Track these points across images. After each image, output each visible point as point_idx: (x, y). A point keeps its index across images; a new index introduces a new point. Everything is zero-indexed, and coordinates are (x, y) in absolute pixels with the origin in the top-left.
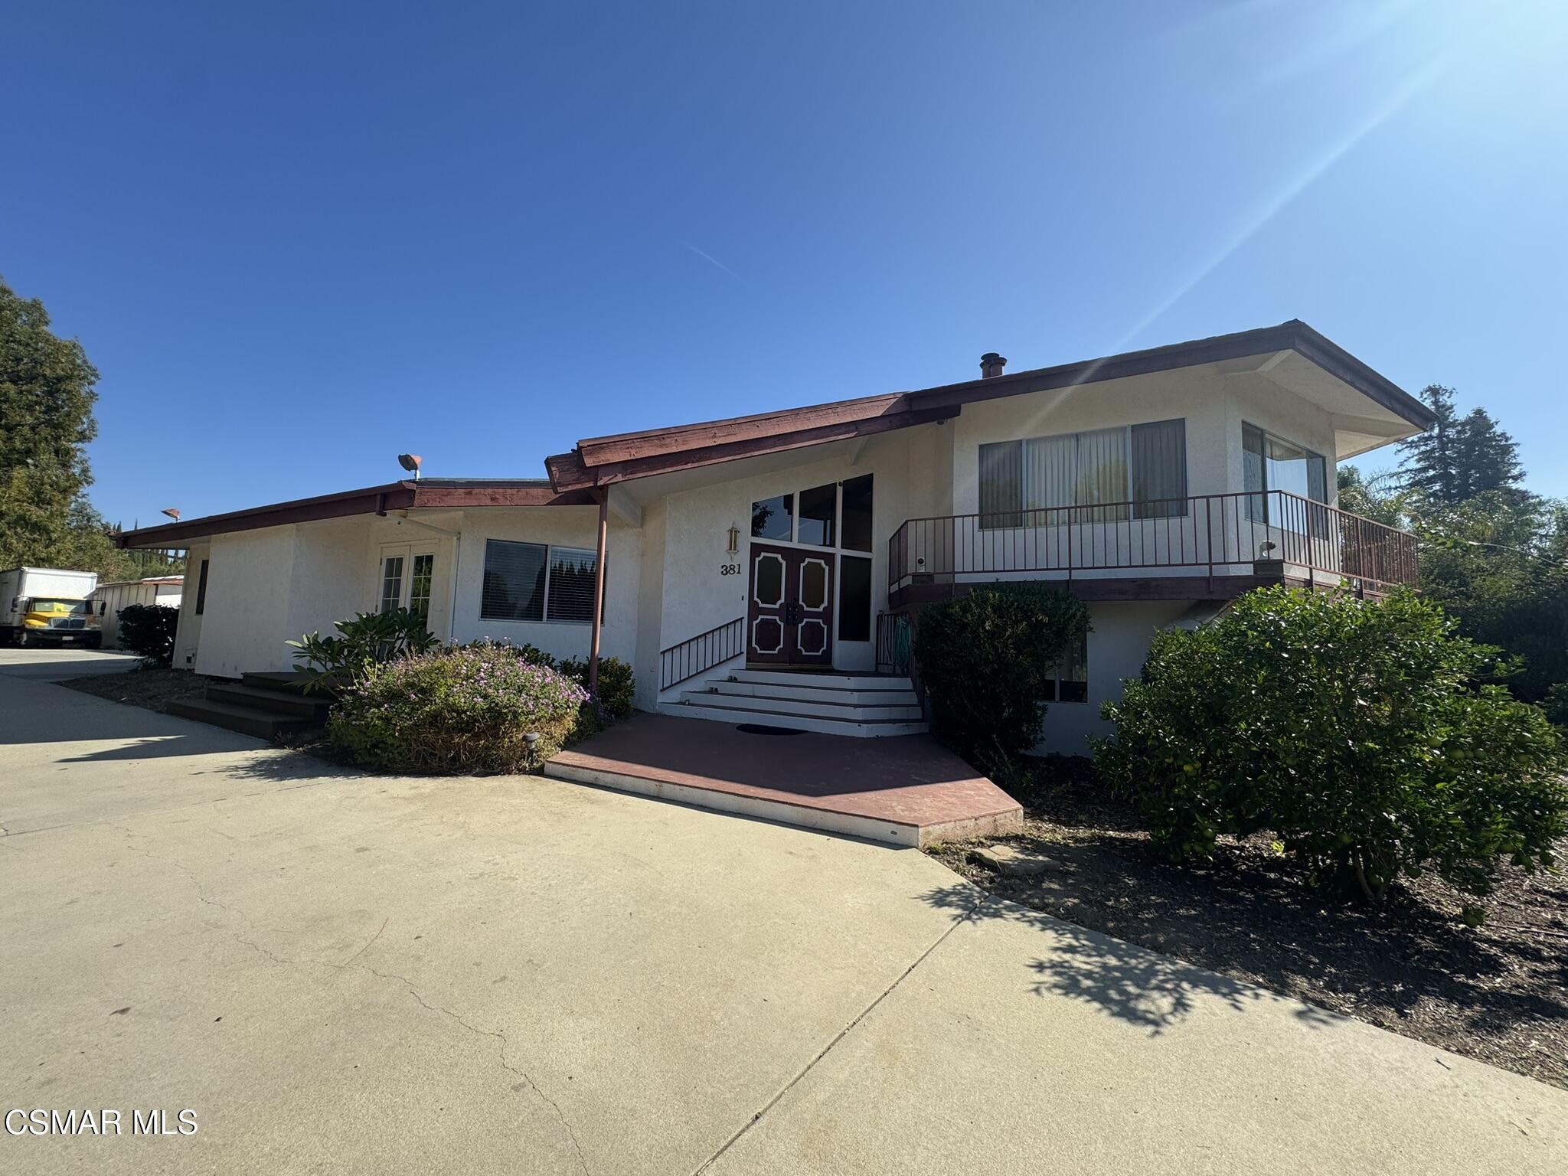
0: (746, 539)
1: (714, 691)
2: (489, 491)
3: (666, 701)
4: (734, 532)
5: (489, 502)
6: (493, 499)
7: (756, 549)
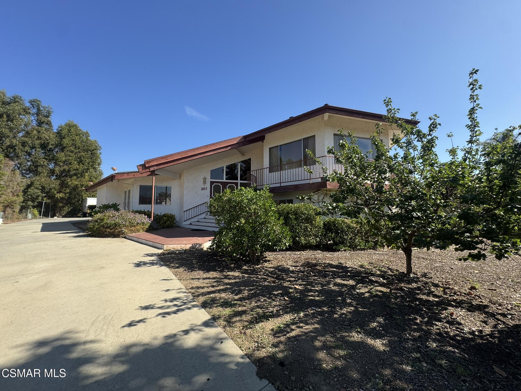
0: (209, 180)
1: (198, 221)
2: (133, 174)
3: (186, 224)
4: (205, 179)
5: (133, 177)
6: (134, 176)
7: (212, 183)
